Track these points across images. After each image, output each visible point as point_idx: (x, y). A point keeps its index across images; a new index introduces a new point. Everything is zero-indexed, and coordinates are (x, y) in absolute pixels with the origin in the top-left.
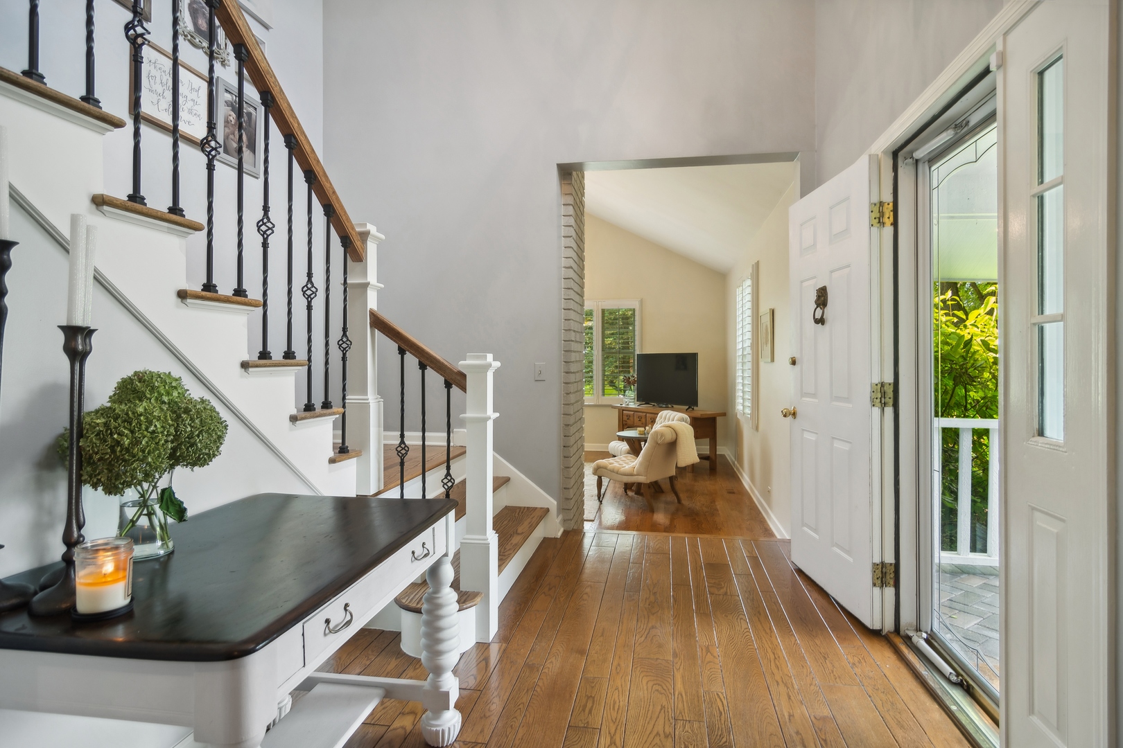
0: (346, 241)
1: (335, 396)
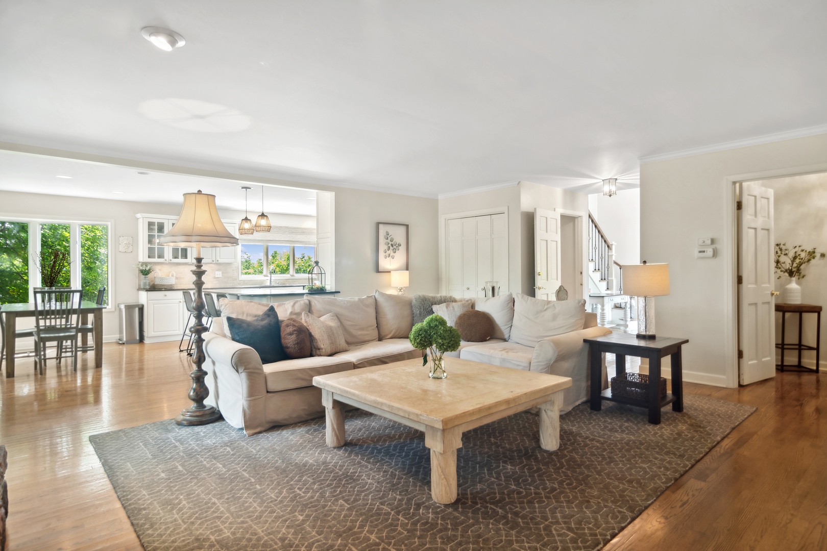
0: (608, 246)
1: (606, 278)
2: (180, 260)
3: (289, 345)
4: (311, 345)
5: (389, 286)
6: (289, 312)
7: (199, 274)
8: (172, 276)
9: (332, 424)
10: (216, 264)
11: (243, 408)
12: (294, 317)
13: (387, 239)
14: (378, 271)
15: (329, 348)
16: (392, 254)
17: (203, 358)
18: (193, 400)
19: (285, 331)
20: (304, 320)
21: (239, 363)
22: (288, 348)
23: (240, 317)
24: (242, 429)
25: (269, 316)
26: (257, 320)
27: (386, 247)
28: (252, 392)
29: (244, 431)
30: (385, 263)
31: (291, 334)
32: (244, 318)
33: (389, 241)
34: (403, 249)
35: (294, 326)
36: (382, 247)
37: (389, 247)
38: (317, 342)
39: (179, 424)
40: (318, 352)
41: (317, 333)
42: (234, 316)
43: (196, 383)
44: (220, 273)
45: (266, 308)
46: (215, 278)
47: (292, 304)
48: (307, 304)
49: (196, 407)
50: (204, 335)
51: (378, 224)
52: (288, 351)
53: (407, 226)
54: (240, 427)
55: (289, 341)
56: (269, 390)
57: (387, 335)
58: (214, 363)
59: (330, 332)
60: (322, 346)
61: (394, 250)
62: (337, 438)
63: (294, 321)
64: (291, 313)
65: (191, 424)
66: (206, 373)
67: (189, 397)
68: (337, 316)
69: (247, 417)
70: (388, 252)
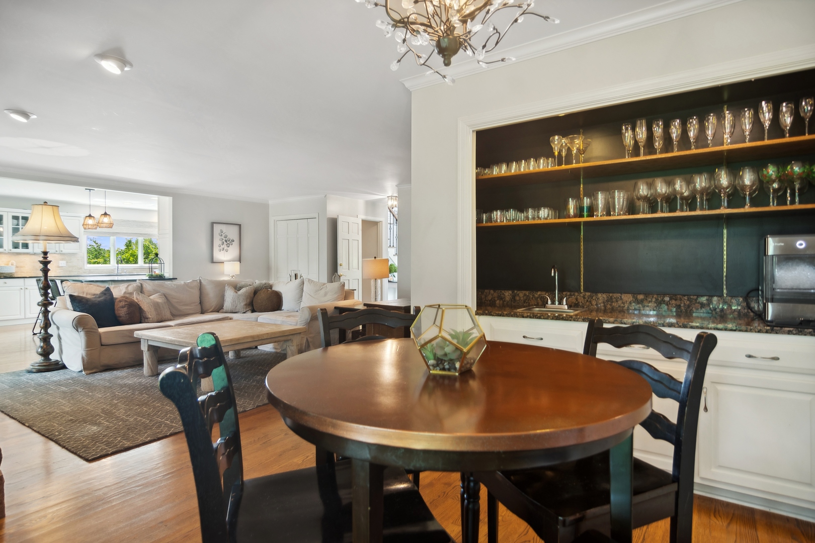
2: (21, 250)
3: (121, 315)
4: (141, 315)
5: (223, 274)
6: (123, 292)
7: (45, 263)
8: (12, 264)
9: (148, 361)
10: (60, 254)
11: (82, 355)
12: (127, 295)
13: (222, 236)
14: (213, 262)
15: (156, 317)
16: (226, 248)
17: (49, 325)
18: (41, 355)
19: (118, 305)
20: (135, 297)
21: (79, 324)
22: (120, 317)
23: (81, 295)
24: (81, 371)
25: (105, 294)
26: (95, 297)
27: (220, 243)
28: (89, 345)
29: (83, 373)
30: (219, 255)
31: (123, 307)
32: (84, 296)
33: (222, 237)
34: (236, 244)
35: (126, 301)
36: (217, 242)
37: (223, 242)
38: (145, 314)
39: (30, 372)
40: (146, 320)
41: (145, 306)
42: (75, 294)
43: (43, 342)
44: (65, 262)
45: (103, 289)
46: (59, 267)
47: (126, 286)
48: (139, 287)
49: (43, 360)
50: (50, 308)
51: (213, 224)
52: (121, 319)
53: (240, 225)
54: (80, 370)
55: (122, 312)
56: (103, 344)
57: (209, 310)
58: (58, 328)
59: (156, 305)
60: (150, 316)
61: (228, 245)
62: (152, 370)
63: (127, 298)
64: (125, 293)
65: (39, 371)
66: (52, 336)
67: (37, 353)
68: (164, 295)
69: (85, 362)
70: (222, 247)
